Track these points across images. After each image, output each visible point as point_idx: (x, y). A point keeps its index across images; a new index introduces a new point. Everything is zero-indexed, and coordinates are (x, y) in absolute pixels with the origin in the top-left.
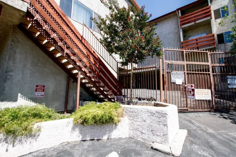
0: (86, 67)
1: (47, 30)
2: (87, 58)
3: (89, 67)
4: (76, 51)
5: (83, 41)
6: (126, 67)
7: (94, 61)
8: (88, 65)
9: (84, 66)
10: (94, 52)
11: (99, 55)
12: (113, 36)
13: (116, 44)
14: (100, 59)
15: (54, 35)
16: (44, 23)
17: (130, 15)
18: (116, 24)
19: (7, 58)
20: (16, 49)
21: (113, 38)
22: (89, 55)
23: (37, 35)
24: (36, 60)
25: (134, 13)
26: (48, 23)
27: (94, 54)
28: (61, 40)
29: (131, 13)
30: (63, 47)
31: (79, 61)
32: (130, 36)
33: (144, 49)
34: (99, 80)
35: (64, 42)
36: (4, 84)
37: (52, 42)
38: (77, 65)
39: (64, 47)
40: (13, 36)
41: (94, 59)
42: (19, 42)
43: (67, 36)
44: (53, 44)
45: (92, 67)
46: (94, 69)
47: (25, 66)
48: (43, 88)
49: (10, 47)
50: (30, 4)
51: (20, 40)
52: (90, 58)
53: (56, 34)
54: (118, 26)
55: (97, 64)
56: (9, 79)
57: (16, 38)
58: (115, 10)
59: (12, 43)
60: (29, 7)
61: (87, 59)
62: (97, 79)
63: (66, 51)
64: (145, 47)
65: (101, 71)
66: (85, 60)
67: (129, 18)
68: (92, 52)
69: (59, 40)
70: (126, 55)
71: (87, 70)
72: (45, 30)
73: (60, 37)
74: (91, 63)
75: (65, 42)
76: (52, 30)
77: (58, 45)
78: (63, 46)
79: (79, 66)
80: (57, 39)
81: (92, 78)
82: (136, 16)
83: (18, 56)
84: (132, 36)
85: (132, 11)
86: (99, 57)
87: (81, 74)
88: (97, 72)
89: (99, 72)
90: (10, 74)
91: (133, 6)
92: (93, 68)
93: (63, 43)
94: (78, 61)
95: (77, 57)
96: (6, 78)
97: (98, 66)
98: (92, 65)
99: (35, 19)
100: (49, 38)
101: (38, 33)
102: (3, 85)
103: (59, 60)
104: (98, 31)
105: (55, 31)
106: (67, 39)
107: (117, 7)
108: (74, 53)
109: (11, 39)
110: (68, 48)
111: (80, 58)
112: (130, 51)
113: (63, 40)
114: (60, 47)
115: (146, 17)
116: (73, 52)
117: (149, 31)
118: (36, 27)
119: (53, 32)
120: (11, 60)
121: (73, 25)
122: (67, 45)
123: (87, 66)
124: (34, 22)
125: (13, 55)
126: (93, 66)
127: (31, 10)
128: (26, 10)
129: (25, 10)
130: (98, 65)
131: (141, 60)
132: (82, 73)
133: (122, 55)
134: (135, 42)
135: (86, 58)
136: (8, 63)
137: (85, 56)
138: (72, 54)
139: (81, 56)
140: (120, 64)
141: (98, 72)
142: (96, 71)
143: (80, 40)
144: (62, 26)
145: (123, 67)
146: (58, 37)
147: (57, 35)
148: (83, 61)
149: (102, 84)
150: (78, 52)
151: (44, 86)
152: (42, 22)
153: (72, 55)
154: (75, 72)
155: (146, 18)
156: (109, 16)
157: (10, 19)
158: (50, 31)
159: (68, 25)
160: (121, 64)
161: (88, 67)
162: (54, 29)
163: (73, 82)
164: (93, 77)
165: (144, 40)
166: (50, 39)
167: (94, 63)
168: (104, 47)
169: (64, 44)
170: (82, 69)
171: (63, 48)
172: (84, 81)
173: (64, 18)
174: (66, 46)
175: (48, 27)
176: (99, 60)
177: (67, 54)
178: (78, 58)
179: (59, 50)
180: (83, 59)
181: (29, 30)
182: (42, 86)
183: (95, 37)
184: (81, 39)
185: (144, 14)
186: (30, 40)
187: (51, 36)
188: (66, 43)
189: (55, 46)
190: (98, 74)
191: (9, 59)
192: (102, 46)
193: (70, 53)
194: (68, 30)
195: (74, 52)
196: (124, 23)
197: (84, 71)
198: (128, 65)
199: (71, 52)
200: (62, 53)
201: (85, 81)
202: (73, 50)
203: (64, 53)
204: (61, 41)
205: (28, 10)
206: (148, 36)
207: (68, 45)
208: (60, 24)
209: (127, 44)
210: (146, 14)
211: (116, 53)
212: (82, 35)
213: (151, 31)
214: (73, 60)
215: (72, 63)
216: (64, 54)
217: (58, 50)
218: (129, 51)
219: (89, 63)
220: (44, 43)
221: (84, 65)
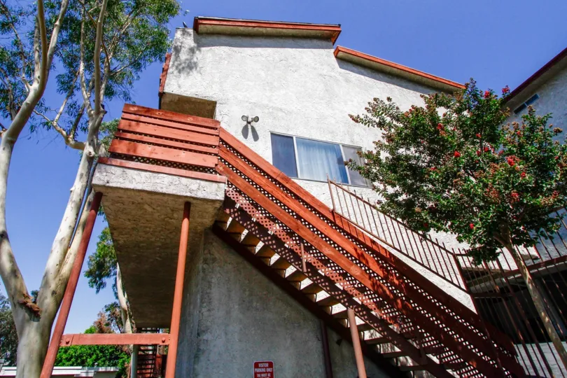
0: (362, 290)
1: (260, 220)
2: (360, 263)
3: (371, 288)
4: (327, 251)
5: (338, 222)
6: (493, 265)
7: (382, 267)
8: (368, 283)
9: (358, 289)
10: (373, 242)
11: (390, 246)
12: (413, 184)
13: (430, 204)
14: (394, 257)
15: (275, 229)
16: (254, 210)
17: (441, 118)
18: (408, 152)
19: (199, 301)
20: (212, 278)
21: (409, 189)
22: (362, 255)
23: (243, 237)
24: (247, 293)
25: (448, 107)
26: (261, 207)
27: (374, 247)
28: (291, 234)
29: (441, 111)
30: (296, 249)
31: (341, 277)
32: (464, 168)
33: (536, 191)
34: (414, 326)
35: (297, 238)
36: (196, 366)
37: (274, 244)
38: (339, 289)
39: (300, 249)
40: (206, 252)
41: (377, 261)
42: (214, 260)
43: (302, 222)
44: (275, 249)
45: (382, 288)
46: (388, 292)
47: (228, 313)
48: (269, 370)
49: (201, 274)
50: (228, 184)
51: (217, 256)
52: (367, 262)
53: (279, 223)
54: (417, 154)
55: (392, 275)
56: (204, 351)
57: (210, 253)
58: (395, 123)
59: (205, 266)
60: (227, 189)
61: (361, 267)
62: (406, 323)
63: (307, 257)
64: (536, 182)
65: (411, 294)
66: (355, 270)
67: (440, 126)
68: (369, 243)
69: (285, 237)
70: (479, 228)
71: (370, 299)
72: (257, 223)
73: (286, 229)
74: (375, 277)
75: (298, 236)
76: (269, 218)
77: (285, 248)
78: (298, 248)
79: (344, 292)
80: (282, 234)
81: (391, 324)
82: (459, 111)
83: (216, 293)
84: (473, 166)
85: (440, 104)
86: (390, 254)
87: (356, 315)
88: (399, 301)
89: (408, 300)
90: (205, 337)
91: (438, 90)
92: (385, 289)
93: (296, 240)
94: (338, 278)
95: (333, 268)
96: (199, 350)
97: (396, 282)
98: (379, 280)
99: (238, 206)
100: (266, 238)
101: (245, 232)
102: (194, 369)
103: (293, 284)
104: (364, 182)
105: (276, 219)
106: (302, 228)
107: (397, 116)
108: (323, 258)
109: (202, 258)
110: (308, 249)
111: (342, 269)
112: (491, 215)
113: (294, 233)
114: (291, 251)
115: (491, 103)
116: (321, 256)
117: (527, 133)
118: (241, 222)
119: (271, 223)
120: (205, 304)
121: (307, 194)
122: (304, 243)
123: (365, 287)
124: (236, 214)
125: (208, 291)
126: (383, 283)
127: (231, 193)
128: (223, 196)
129: (221, 197)
130: (398, 278)
131: (542, 229)
132: (359, 312)
133: (464, 232)
134: (494, 181)
135: (357, 264)
136: (200, 312)
137: (352, 260)
138: (321, 261)
139: (343, 262)
140: (465, 258)
141: (402, 301)
142: (396, 297)
143: (331, 222)
144: (287, 203)
145: (480, 266)
146: (284, 229)
147: (280, 227)
148: (351, 276)
149: (430, 341)
150: (333, 254)
151: (271, 365)
152: (249, 209)
153: (320, 264)
154: (337, 308)
155: (495, 105)
156: (385, 142)
157: (199, 220)
158: (266, 222)
159: (297, 198)
160: (471, 259)
161: (370, 290)
162: (273, 216)
163: (339, 343)
164: (394, 319)
165: (521, 166)
166: (269, 238)
167: (382, 276)
168: (396, 220)
169: (298, 242)
170: (356, 299)
171: (298, 251)
172: (367, 335)
173: (287, 186)
174: (302, 245)
175: (261, 215)
176: (394, 263)
177: (309, 265)
178: (336, 270)
179: (290, 259)
180: (349, 269)
181: (228, 231)
182: (267, 365)
183: (364, 202)
184: (331, 217)
185: (483, 98)
186: (233, 251)
187: (269, 232)
188: (301, 239)
189: (281, 251)
190: (405, 307)
191: (202, 302)
192: (388, 219)
193: (316, 261)
194: (300, 206)
195: (324, 256)
196: (432, 141)
197: (360, 303)
199: (318, 256)
200: (299, 265)
201: (372, 334)
202: (320, 253)
203: (302, 264)
204: (291, 237)
205: (226, 196)
206: (529, 147)
207: (307, 243)
208: (281, 200)
209: (468, 196)
210: (487, 96)
211: (439, 229)
212: (332, 208)
213: (532, 130)
214: (326, 278)
215: (326, 286)
216: (302, 268)
217: (287, 261)
218: (488, 215)
219: (367, 277)
220: (257, 251)
221: (356, 286)
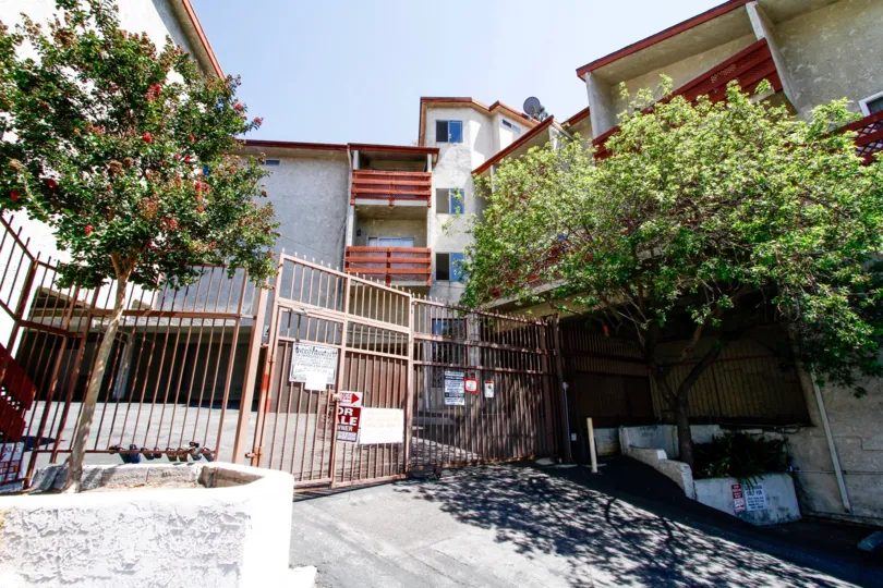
6: (85, 295)
12: (44, 128)
13: (49, 173)
17: (168, 83)
18: (79, 83)
21: (36, 139)
25: (188, 82)
29: (173, 77)
32: (144, 160)
33: (200, 233)
54: (91, 97)
58: (93, 20)
64: (206, 226)
67: (158, 89)
70: (97, 237)
82: (196, 97)
84: (157, 165)
85: (182, 70)
91: (193, 53)
107: (105, 17)
112: (128, 228)
115: (235, 120)
117: (239, 175)
131: (176, 277)
133: (71, 232)
134: (164, 195)
140: (51, 273)
145: (65, 291)
155: (237, 125)
156: (46, 32)
160: (59, 276)
165: (207, 201)
185: (231, 107)
196: (129, 97)
198: (104, 290)
206: (230, 190)
209: (118, 191)
210: (236, 108)
211: (36, 215)
213: (246, 177)
218: (123, 226)
